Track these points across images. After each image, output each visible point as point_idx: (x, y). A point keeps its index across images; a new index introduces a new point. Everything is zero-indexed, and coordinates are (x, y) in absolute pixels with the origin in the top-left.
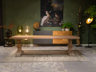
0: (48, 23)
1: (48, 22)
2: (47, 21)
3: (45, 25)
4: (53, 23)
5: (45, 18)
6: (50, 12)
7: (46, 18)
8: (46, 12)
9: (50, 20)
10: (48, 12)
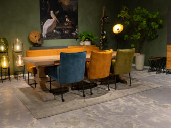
0: (54, 33)
1: (54, 31)
2: (53, 28)
3: (50, 36)
4: (62, 32)
5: (48, 24)
6: (58, 12)
7: (51, 24)
8: (50, 13)
9: (58, 27)
10: (54, 13)
